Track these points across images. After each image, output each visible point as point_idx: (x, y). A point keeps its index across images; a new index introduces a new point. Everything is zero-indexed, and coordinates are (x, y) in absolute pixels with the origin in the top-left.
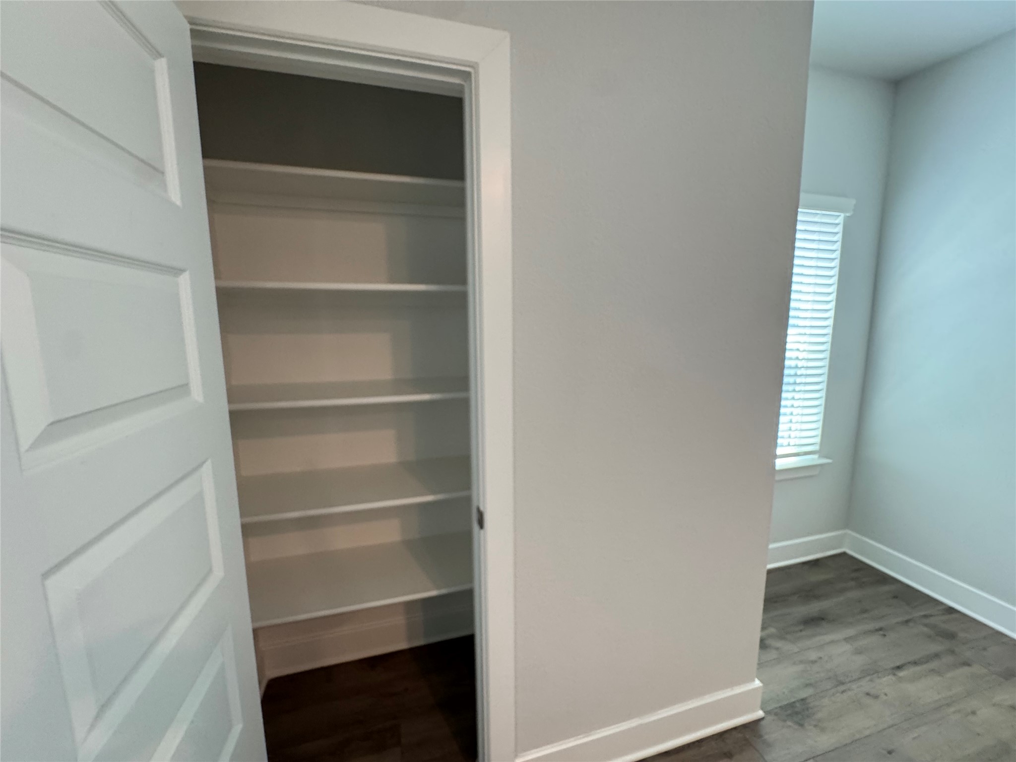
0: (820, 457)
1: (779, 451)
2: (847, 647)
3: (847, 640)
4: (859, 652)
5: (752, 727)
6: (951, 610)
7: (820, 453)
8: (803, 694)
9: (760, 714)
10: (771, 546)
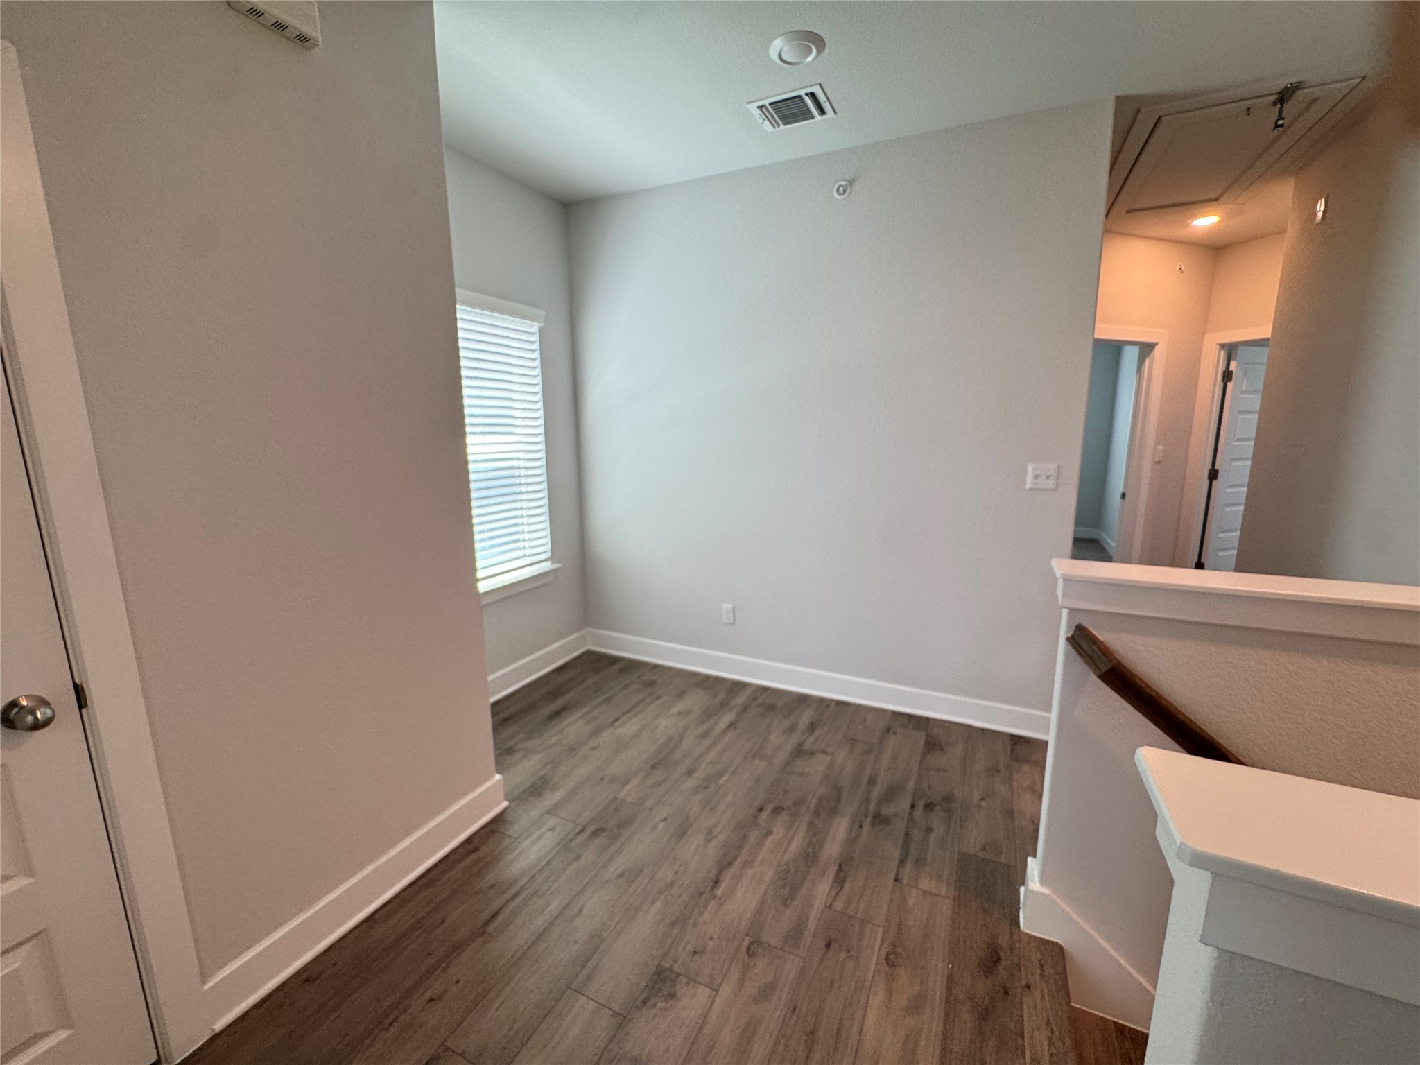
0: (552, 563)
1: (480, 575)
2: (582, 722)
3: (581, 717)
4: (588, 722)
5: (499, 819)
6: (656, 666)
7: (552, 559)
8: (543, 772)
9: (505, 804)
10: (490, 678)
